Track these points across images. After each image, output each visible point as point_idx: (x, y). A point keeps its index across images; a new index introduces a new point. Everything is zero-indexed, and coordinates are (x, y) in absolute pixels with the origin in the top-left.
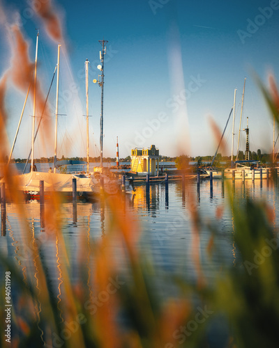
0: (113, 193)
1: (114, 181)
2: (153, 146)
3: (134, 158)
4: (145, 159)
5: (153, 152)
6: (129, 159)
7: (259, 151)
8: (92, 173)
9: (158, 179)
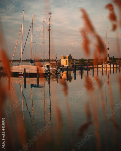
0: (54, 73)
1: (54, 69)
2: (70, 55)
3: (62, 60)
4: (67, 60)
5: (70, 57)
6: (60, 60)
7: (113, 57)
8: (46, 66)
9: (72, 68)
